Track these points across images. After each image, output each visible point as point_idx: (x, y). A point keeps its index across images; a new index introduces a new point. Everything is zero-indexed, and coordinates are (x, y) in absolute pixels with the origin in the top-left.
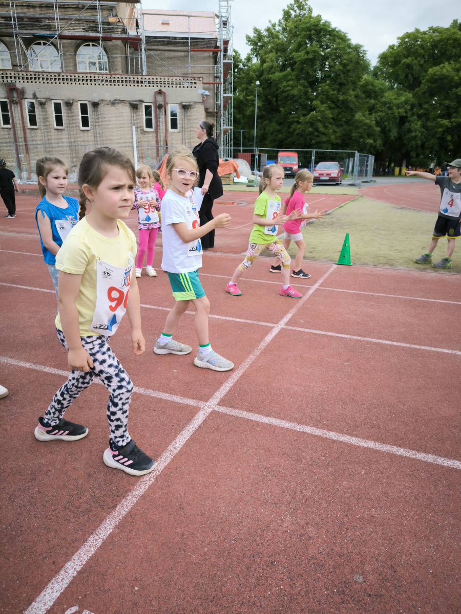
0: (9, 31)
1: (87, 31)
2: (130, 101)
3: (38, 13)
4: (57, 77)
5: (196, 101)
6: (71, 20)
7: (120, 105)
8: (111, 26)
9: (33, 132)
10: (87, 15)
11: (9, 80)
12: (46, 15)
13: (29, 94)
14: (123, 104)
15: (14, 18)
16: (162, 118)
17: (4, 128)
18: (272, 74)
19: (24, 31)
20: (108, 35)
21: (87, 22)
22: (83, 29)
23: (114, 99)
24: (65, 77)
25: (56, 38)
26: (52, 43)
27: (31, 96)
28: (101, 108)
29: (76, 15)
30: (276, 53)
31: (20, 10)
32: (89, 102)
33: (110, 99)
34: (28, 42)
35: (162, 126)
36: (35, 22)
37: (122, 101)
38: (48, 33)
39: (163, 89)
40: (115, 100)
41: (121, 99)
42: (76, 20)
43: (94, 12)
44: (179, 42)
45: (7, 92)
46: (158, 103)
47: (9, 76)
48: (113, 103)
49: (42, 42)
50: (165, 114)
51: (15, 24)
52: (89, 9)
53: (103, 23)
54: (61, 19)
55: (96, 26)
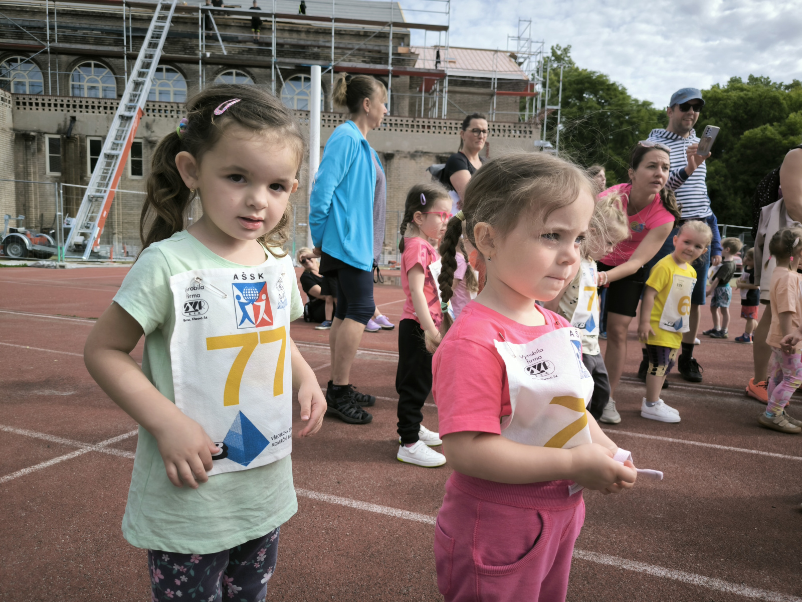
1: (368, 63)
2: (436, 153)
3: (303, 40)
6: (350, 49)
7: (423, 159)
8: (403, 58)
10: (370, 44)
12: (315, 43)
14: (427, 157)
20: (397, 68)
21: (369, 52)
22: (363, 60)
23: (414, 150)
25: (330, 72)
28: (396, 161)
33: (408, 150)
36: (300, 48)
37: (426, 153)
40: (416, 152)
41: (425, 151)
42: (359, 50)
43: (378, 41)
44: (477, 84)
48: (414, 155)
49: (303, 76)
52: (375, 37)
53: (393, 54)
54: (335, 48)
55: (381, 58)
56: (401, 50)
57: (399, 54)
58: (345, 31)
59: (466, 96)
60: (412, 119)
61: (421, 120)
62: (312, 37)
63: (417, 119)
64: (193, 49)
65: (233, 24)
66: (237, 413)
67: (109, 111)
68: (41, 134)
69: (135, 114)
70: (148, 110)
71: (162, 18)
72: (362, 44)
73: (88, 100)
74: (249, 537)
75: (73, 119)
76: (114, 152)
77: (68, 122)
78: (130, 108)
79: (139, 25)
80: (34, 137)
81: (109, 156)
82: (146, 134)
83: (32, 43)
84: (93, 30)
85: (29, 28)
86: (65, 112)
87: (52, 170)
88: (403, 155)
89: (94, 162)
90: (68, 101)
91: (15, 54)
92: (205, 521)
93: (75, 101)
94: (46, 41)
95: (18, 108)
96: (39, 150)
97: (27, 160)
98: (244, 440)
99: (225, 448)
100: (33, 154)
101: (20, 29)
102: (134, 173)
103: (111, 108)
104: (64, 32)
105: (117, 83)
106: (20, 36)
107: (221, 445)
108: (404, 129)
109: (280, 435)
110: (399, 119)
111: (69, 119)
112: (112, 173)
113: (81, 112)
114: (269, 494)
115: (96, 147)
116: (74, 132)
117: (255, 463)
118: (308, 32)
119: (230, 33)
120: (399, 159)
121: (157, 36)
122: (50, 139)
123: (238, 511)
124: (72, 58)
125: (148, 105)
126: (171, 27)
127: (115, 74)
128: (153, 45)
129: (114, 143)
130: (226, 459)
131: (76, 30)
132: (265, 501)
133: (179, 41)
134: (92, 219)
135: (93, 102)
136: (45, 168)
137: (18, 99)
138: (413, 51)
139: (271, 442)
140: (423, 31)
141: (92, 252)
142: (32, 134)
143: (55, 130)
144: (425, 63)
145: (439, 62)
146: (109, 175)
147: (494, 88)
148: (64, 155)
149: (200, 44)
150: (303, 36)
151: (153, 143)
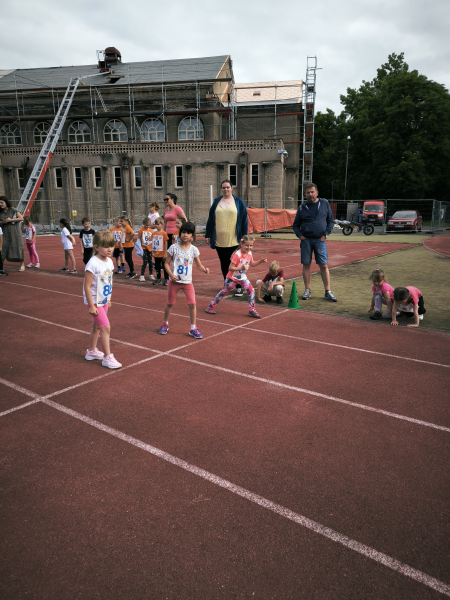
0: (127, 112)
1: (188, 107)
2: (217, 163)
3: (150, 96)
4: (159, 146)
5: (276, 159)
6: (175, 99)
7: (209, 167)
8: (207, 102)
9: (138, 192)
10: (188, 94)
11: (123, 151)
12: (157, 98)
13: (137, 162)
14: (211, 165)
15: (132, 102)
16: (244, 176)
17: (116, 189)
18: (364, 128)
19: (138, 112)
20: (204, 109)
21: (188, 100)
22: (185, 106)
23: (204, 161)
24: (166, 146)
25: (163, 115)
26: (160, 119)
27: (139, 163)
28: (193, 170)
29: (180, 95)
30: (369, 109)
31: (137, 95)
32: (184, 165)
33: (201, 162)
34: (141, 120)
35: (244, 183)
36: (148, 103)
37: (211, 163)
38: (157, 111)
39: (247, 151)
40: (205, 163)
42: (179, 99)
43: (194, 92)
44: (267, 109)
45: (120, 161)
46: (242, 163)
47: (123, 147)
48: (204, 165)
49: (152, 119)
50: (247, 173)
51: (132, 107)
52: (189, 89)
55: (192, 103)
56: (207, 96)
57: (205, 100)
58: (174, 88)
62: (155, 94)
65: (112, 92)
68: (14, 168)
69: (48, 156)
71: (69, 95)
73: (34, 148)
75: (28, 158)
76: (35, 178)
77: (26, 161)
78: (46, 152)
80: (11, 170)
82: (62, 164)
83: (11, 117)
84: (41, 105)
86: (24, 155)
87: (21, 187)
88: (197, 165)
90: (25, 149)
91: (8, 123)
93: (28, 149)
94: (17, 115)
95: (4, 155)
96: (14, 176)
97: (9, 182)
100: (12, 178)
102: (58, 186)
104: (28, 108)
106: (8, 114)
111: (26, 158)
113: (31, 154)
116: (28, 166)
118: (153, 91)
119: (110, 97)
121: (65, 107)
122: (19, 170)
124: (34, 122)
126: (73, 100)
128: (62, 114)
131: (33, 107)
135: (36, 149)
136: (17, 186)
140: (219, 83)
142: (10, 168)
143: (20, 166)
148: (25, 178)
149: (92, 107)
150: (150, 94)
151: (65, 169)
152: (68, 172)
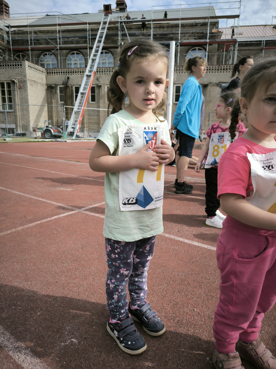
1: (198, 39)
6: (188, 33)
10: (197, 30)
21: (198, 34)
22: (195, 38)
28: (209, 88)
40: (220, 82)
43: (202, 27)
48: (218, 85)
52: (201, 25)
53: (209, 33)
54: (181, 33)
55: (204, 36)
56: (214, 31)
57: (213, 33)
58: (186, 24)
59: (247, 51)
60: (218, 66)
61: (223, 66)
62: (170, 29)
63: (221, 66)
64: (116, 42)
65: (133, 27)
66: (142, 186)
67: (82, 73)
68: (56, 85)
69: (92, 74)
70: (97, 72)
71: (103, 28)
72: (194, 30)
73: (74, 69)
74: (143, 237)
75: (68, 78)
76: (84, 92)
77: (66, 80)
78: (90, 71)
79: (94, 33)
80: (54, 87)
81: (82, 94)
82: (97, 82)
83: (52, 46)
84: (75, 37)
85: (51, 39)
86: (65, 75)
87: (61, 101)
88: (213, 85)
89: (76, 96)
90: (66, 70)
91: (46, 52)
92: (128, 228)
93: (69, 70)
94: (57, 44)
95: (48, 75)
96: (56, 92)
97: (51, 97)
98: (144, 197)
99: (136, 200)
100: (54, 94)
101: (48, 40)
102: (92, 101)
103: (83, 72)
104: (64, 40)
105: (85, 61)
106: (48, 43)
107: (135, 199)
108: (214, 71)
109: (158, 197)
110: (211, 67)
111: (67, 78)
112: (83, 101)
113: (71, 74)
114: (152, 221)
115: (77, 90)
116: (69, 84)
117: (148, 207)
118: (168, 27)
119: (132, 32)
120: (211, 87)
121: (101, 37)
122: (60, 87)
123: (140, 226)
124: (68, 51)
125: (97, 70)
126: (107, 32)
127: (84, 56)
128: (99, 42)
129: (84, 88)
130: (136, 205)
131: (69, 38)
132: (150, 224)
133: (110, 38)
134: (76, 121)
135: (76, 70)
136: (58, 100)
137: (48, 71)
138: (220, 31)
139: (155, 200)
140: (226, 19)
141: (76, 135)
142: (53, 86)
143: (61, 83)
144: (226, 36)
145: (234, 35)
146: (82, 102)
147: (263, 46)
148: (65, 94)
149: (119, 38)
150: (166, 29)
151: (99, 87)
152: (102, 90)
